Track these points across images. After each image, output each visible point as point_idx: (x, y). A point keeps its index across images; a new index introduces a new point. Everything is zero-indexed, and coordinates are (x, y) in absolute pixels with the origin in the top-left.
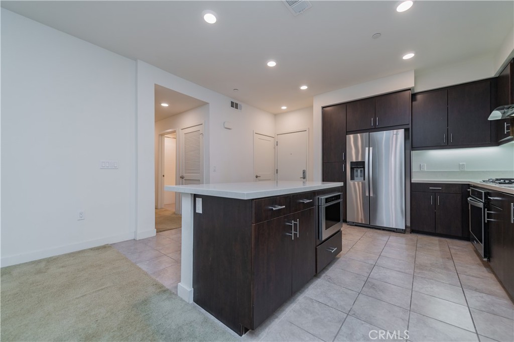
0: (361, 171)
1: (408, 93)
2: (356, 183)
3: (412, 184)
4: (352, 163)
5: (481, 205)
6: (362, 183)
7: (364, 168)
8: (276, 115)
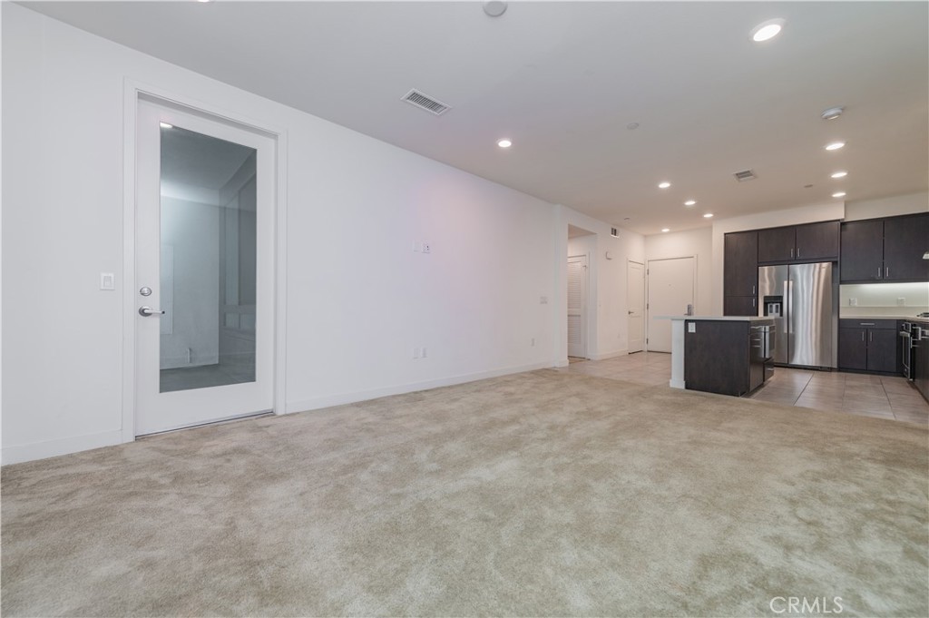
0: (777, 306)
1: (837, 224)
3: (840, 320)
4: (766, 298)
7: (781, 303)
8: (647, 237)
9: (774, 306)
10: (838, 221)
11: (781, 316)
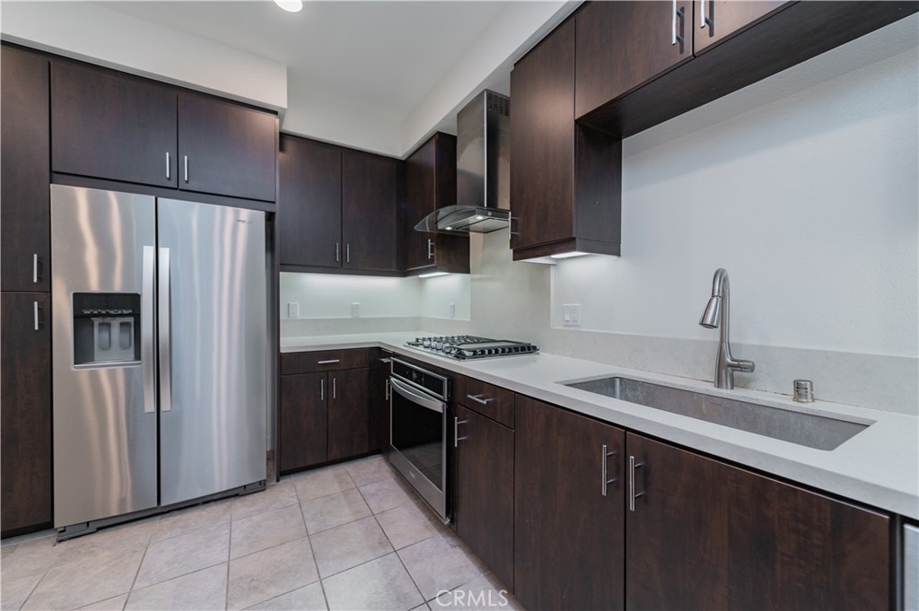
0: (124, 326)
1: (273, 121)
2: (103, 373)
3: (281, 356)
4: (81, 298)
5: (439, 406)
6: (128, 373)
7: (137, 316)
9: (116, 330)
10: (275, 113)
11: (138, 356)
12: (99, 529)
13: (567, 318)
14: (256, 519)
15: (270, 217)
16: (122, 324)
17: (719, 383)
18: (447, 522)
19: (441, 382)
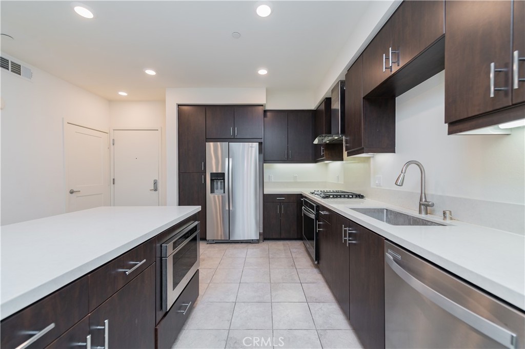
1: (261, 109)
2: (216, 196)
3: (264, 195)
4: (212, 174)
5: (313, 216)
6: (222, 196)
7: (224, 179)
8: (112, 102)
9: (219, 183)
10: (262, 105)
11: (224, 193)
12: (216, 243)
13: (377, 182)
14: (255, 250)
15: (260, 144)
16: (221, 182)
17: (420, 212)
18: (316, 263)
19: (314, 206)
